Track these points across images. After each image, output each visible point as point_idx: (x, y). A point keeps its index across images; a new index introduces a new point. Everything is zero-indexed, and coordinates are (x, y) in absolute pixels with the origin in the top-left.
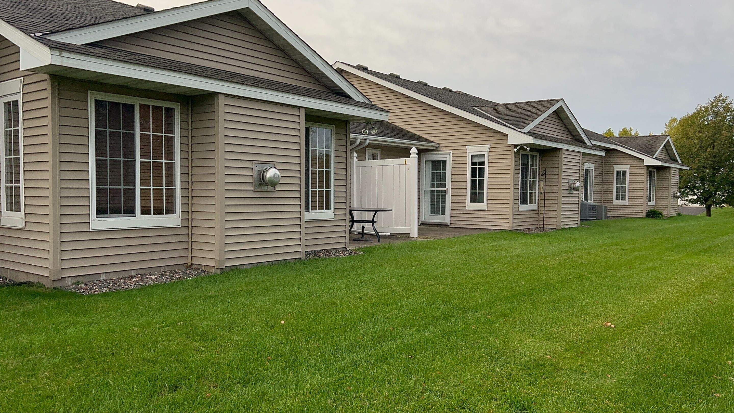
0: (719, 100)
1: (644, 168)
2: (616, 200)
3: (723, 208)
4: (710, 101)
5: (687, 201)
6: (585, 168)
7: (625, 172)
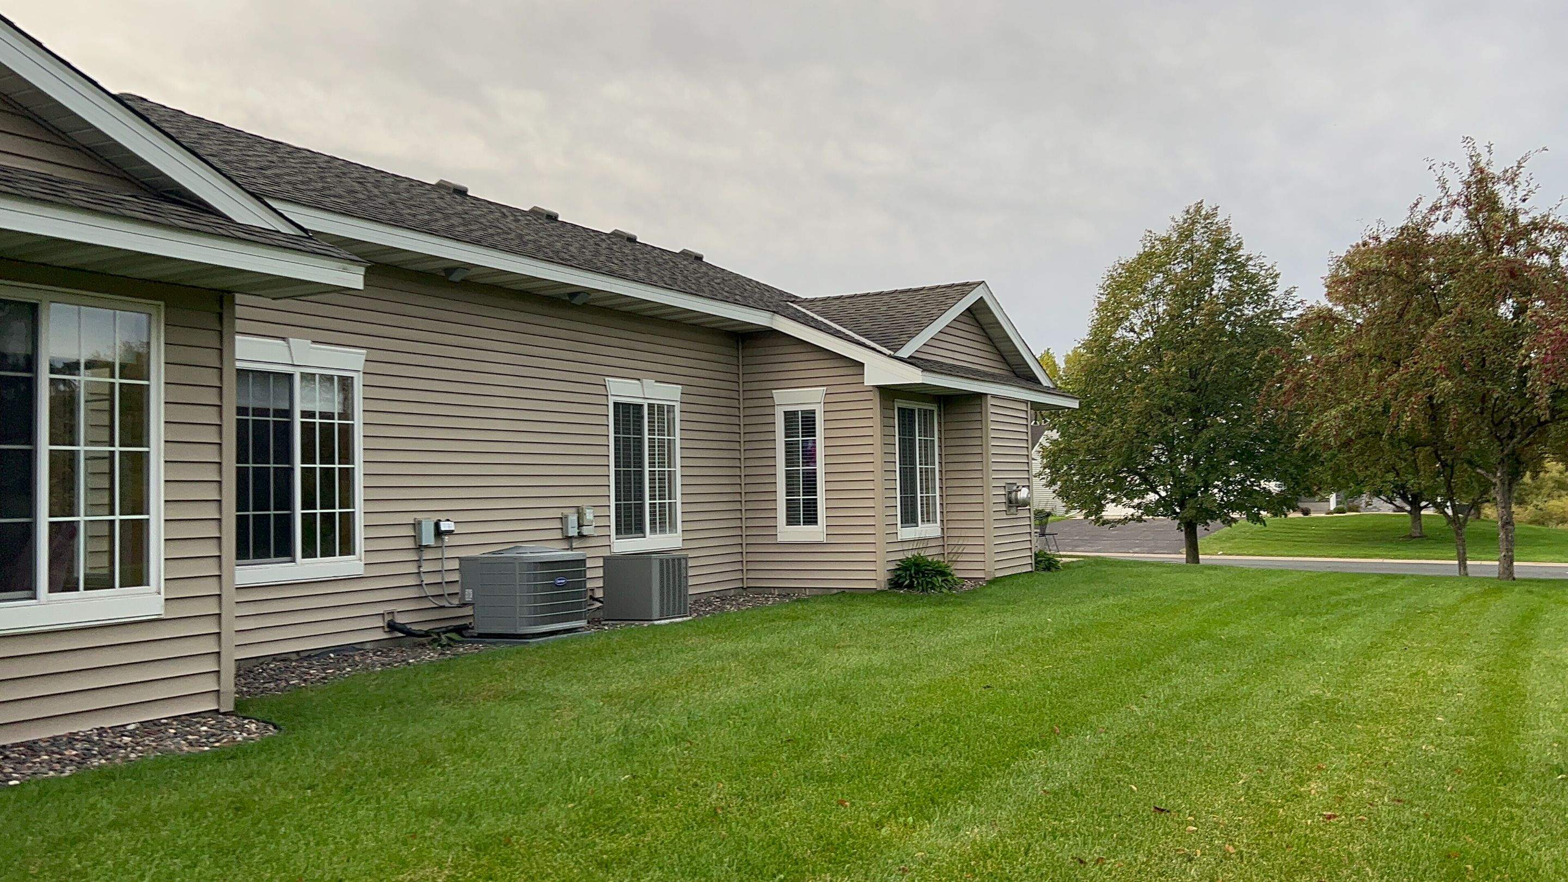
0: (1196, 218)
1: (868, 395)
2: (787, 523)
3: (1233, 524)
4: (1173, 224)
5: (1138, 506)
6: (614, 399)
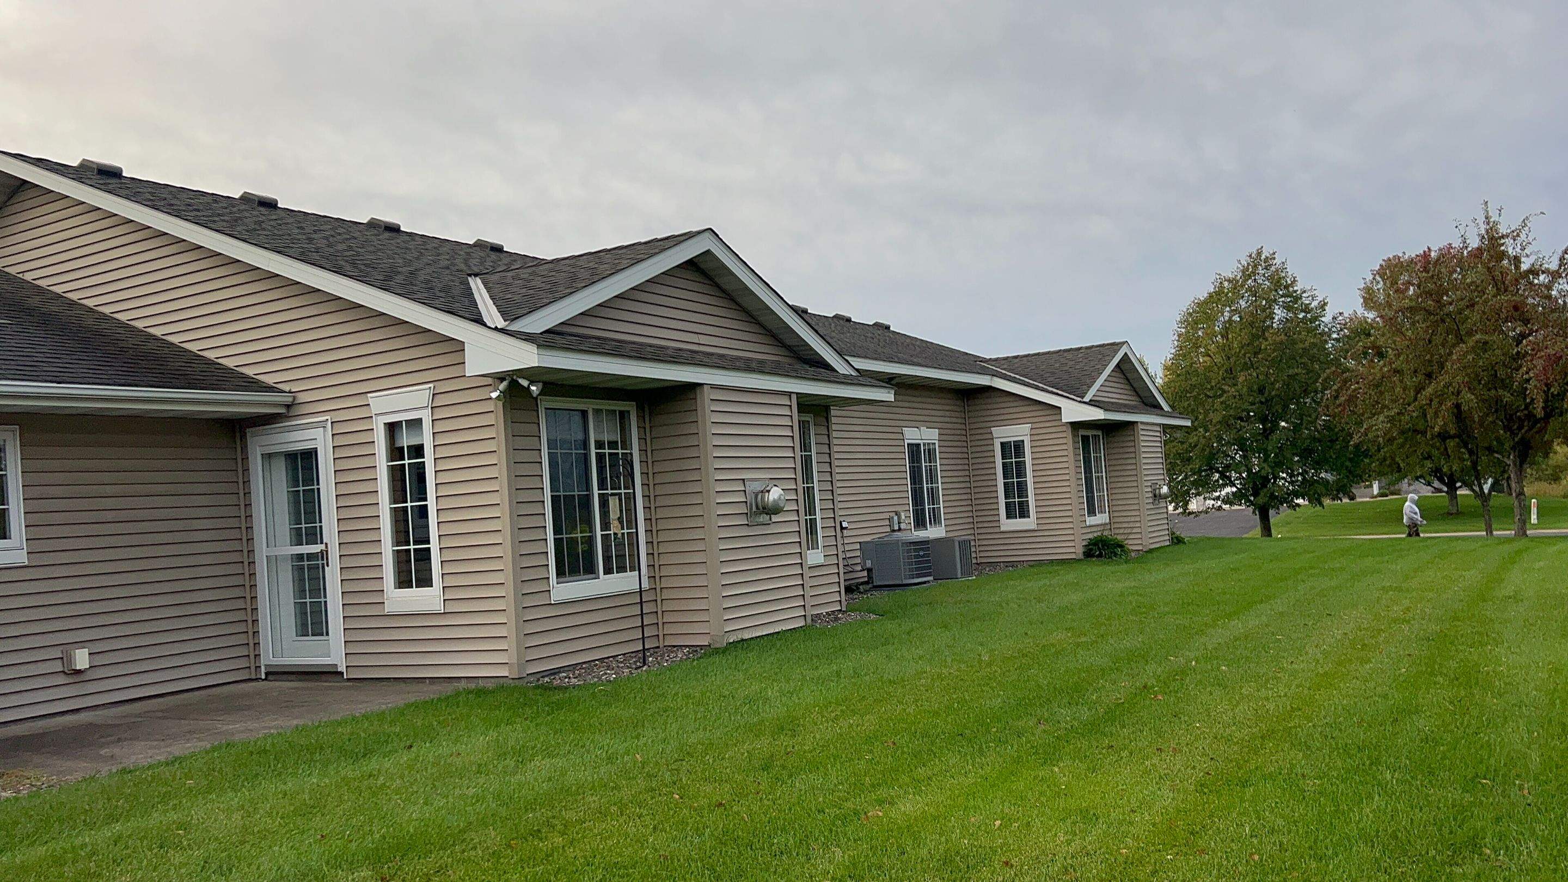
0: (1258, 261)
1: (1064, 428)
2: (1008, 518)
3: (1297, 508)
4: (1238, 266)
5: (1218, 498)
6: (907, 442)
7: (1019, 446)
